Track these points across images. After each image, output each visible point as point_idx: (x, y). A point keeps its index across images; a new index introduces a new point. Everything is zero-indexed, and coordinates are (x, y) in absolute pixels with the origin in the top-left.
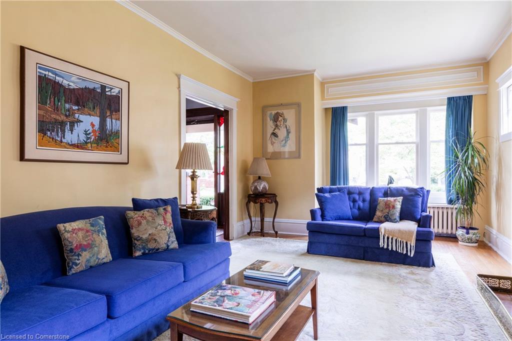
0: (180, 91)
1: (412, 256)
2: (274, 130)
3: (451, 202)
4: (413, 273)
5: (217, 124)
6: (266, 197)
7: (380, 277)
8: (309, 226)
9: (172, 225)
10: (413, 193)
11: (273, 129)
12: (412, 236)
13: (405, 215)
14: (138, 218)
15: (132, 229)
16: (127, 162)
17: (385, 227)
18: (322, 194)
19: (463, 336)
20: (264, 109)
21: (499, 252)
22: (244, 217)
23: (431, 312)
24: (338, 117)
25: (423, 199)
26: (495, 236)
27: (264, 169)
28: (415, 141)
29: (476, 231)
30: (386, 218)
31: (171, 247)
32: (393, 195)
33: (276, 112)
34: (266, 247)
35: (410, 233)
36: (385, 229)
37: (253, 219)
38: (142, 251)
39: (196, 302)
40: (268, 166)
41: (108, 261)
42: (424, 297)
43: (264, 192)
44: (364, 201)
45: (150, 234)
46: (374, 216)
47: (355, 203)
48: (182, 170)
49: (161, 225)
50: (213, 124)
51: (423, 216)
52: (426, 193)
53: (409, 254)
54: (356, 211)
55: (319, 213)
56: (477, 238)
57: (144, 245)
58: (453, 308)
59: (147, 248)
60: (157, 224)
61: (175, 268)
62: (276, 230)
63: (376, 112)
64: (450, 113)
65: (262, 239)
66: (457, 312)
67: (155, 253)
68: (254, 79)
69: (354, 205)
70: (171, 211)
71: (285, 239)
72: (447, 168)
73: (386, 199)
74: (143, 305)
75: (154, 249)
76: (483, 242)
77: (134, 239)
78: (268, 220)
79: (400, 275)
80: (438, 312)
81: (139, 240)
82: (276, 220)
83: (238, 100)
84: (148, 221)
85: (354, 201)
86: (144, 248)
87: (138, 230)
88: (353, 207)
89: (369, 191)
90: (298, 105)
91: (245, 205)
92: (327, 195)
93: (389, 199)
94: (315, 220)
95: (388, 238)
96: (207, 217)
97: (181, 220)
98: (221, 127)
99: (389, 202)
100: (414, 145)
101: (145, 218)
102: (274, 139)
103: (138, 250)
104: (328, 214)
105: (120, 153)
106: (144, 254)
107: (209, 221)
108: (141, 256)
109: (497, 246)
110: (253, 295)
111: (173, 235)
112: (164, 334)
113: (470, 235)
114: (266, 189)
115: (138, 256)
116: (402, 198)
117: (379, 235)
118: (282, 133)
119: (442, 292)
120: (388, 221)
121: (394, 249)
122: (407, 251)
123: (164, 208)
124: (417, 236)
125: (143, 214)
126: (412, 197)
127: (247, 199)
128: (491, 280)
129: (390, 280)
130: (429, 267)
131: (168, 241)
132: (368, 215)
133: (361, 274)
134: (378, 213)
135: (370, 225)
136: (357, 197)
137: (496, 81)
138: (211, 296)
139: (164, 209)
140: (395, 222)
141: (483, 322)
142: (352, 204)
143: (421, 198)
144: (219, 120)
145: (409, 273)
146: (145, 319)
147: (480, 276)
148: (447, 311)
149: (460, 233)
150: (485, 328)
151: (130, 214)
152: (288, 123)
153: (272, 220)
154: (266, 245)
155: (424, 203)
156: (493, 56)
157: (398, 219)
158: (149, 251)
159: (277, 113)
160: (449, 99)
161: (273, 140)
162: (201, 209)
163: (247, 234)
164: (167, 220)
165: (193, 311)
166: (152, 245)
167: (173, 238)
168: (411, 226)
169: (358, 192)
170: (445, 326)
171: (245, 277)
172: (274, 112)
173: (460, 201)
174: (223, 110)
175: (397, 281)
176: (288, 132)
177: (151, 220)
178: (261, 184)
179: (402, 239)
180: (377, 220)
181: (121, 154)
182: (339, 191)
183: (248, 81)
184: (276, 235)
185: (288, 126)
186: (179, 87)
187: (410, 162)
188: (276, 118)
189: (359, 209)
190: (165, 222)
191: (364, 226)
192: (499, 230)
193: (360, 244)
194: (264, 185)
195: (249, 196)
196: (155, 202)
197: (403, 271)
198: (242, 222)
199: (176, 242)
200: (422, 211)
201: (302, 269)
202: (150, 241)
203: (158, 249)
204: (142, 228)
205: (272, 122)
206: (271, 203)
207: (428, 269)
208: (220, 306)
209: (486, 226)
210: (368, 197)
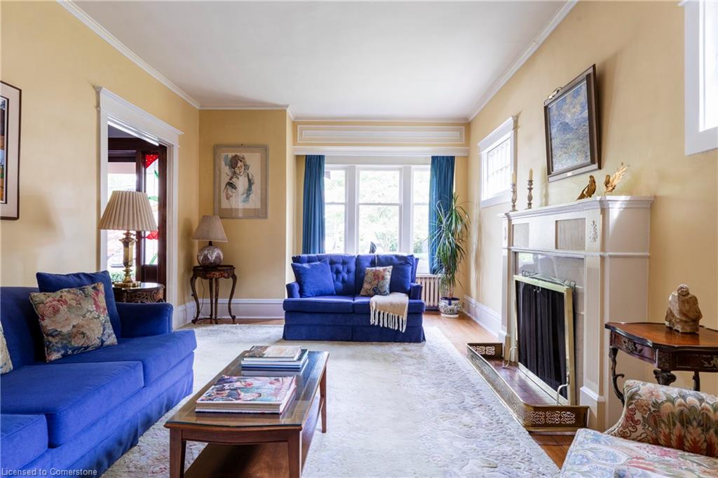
0: (99, 112)
1: (404, 331)
2: (230, 179)
3: (434, 271)
4: (406, 350)
5: (142, 164)
6: (220, 270)
7: (374, 358)
8: (286, 305)
9: (106, 311)
10: (403, 262)
11: (229, 177)
12: (404, 310)
13: (396, 287)
14: (54, 303)
15: (43, 320)
16: (16, 216)
17: (376, 300)
18: (299, 265)
19: (464, 404)
20: (216, 149)
21: (478, 322)
22: (186, 298)
23: (432, 386)
24: (313, 168)
25: (412, 269)
26: (474, 306)
27: (218, 231)
28: (398, 202)
29: (457, 302)
30: (375, 291)
31: (108, 342)
32: (381, 264)
33: (234, 154)
34: (226, 336)
35: (401, 306)
36: (376, 303)
37: (200, 301)
38: (63, 352)
39: (202, 400)
40: (224, 227)
41: (8, 371)
42: (422, 372)
43: (218, 262)
44: (349, 272)
45: (74, 326)
46: (361, 289)
47: (339, 275)
48: (102, 230)
49: (91, 312)
50: (135, 163)
51: (414, 287)
52: (415, 261)
53: (401, 330)
54: (340, 284)
55: (297, 288)
56: (459, 309)
57: (65, 342)
58: (451, 380)
59: (70, 346)
60: (85, 310)
61: (134, 368)
62: (233, 314)
63: (357, 166)
64: (434, 173)
65: (216, 327)
66: (454, 382)
67: (82, 353)
68: (201, 106)
69: (337, 277)
70: (103, 291)
71: (248, 325)
72: (430, 234)
73: (374, 268)
74: (93, 424)
75: (81, 347)
76: (462, 312)
77: (48, 335)
78: (223, 301)
79: (394, 354)
80: (439, 385)
81: (56, 335)
82: (233, 301)
83: (181, 133)
84: (70, 307)
85: (338, 272)
86: (65, 347)
87: (54, 321)
88: (337, 280)
89: (354, 260)
90: (264, 149)
91: (189, 280)
92: (306, 265)
93: (378, 268)
94: (292, 297)
95: (379, 313)
96: (153, 298)
97: (117, 305)
98: (147, 169)
99: (378, 272)
100: (397, 208)
101: (65, 302)
102: (232, 192)
103: (55, 351)
104: (307, 289)
105: (4, 202)
106: (64, 356)
107: (155, 303)
108: (59, 359)
109: (476, 316)
110: (271, 383)
111: (109, 325)
112: (117, 463)
113: (452, 306)
114: (220, 259)
115: (56, 360)
116: (391, 267)
117: (370, 311)
118: (241, 183)
119: (438, 365)
120: (377, 294)
121: (386, 326)
122: (399, 327)
123: (93, 286)
124: (409, 308)
125: (61, 297)
126: (401, 266)
127: (192, 273)
128: (479, 348)
129: (385, 360)
130: (420, 342)
131: (103, 334)
132: (353, 288)
133: (353, 357)
134: (366, 286)
135: (358, 300)
136: (341, 267)
137: (479, 144)
138: (218, 391)
139: (94, 288)
140: (385, 295)
141: (478, 388)
142: (335, 276)
143: (411, 267)
144: (144, 158)
145: (403, 351)
146: (93, 444)
147: (470, 345)
148: (446, 382)
149: (443, 303)
150: (481, 392)
151: (39, 297)
152: (251, 171)
153: (227, 300)
154: (225, 335)
155: (414, 272)
156: (475, 118)
157: (388, 292)
158: (73, 351)
159: (236, 156)
160: (434, 158)
161: (230, 192)
162: (139, 288)
163: (191, 321)
164: (100, 304)
165: (200, 412)
166: (78, 342)
167: (110, 330)
168: (401, 299)
169: (341, 261)
170: (447, 397)
171: (243, 367)
172: (231, 155)
173: (444, 270)
174: (157, 145)
175: (392, 360)
176: (250, 183)
177: (75, 305)
178: (213, 252)
179: (394, 313)
180: (364, 294)
181: (6, 203)
182: (320, 260)
183: (194, 107)
184: (233, 320)
185: (250, 175)
186: (98, 105)
187: (393, 225)
188: (234, 163)
189: (343, 281)
190: (97, 307)
191: (352, 301)
192: (478, 300)
193: (348, 323)
194: (218, 254)
195: (195, 269)
196: (74, 278)
197: (396, 348)
198: (183, 306)
199: (114, 336)
200: (412, 282)
201: (309, 352)
202: (76, 335)
203: (88, 347)
204: (60, 317)
205: (228, 167)
206: (228, 277)
207: (419, 344)
208: (237, 399)
209: (465, 296)
210: (353, 267)
